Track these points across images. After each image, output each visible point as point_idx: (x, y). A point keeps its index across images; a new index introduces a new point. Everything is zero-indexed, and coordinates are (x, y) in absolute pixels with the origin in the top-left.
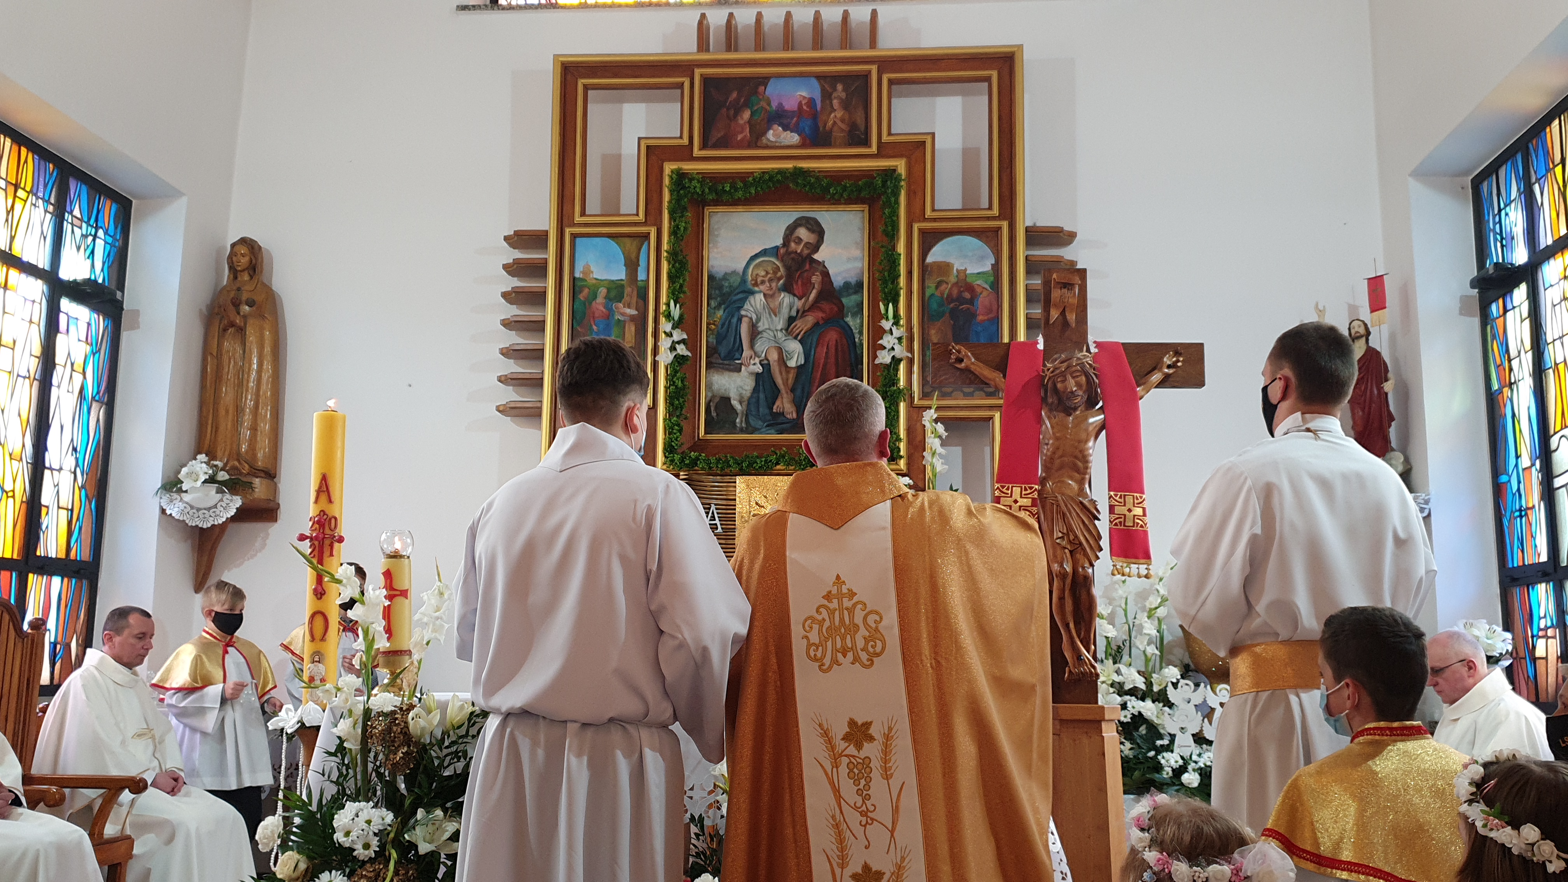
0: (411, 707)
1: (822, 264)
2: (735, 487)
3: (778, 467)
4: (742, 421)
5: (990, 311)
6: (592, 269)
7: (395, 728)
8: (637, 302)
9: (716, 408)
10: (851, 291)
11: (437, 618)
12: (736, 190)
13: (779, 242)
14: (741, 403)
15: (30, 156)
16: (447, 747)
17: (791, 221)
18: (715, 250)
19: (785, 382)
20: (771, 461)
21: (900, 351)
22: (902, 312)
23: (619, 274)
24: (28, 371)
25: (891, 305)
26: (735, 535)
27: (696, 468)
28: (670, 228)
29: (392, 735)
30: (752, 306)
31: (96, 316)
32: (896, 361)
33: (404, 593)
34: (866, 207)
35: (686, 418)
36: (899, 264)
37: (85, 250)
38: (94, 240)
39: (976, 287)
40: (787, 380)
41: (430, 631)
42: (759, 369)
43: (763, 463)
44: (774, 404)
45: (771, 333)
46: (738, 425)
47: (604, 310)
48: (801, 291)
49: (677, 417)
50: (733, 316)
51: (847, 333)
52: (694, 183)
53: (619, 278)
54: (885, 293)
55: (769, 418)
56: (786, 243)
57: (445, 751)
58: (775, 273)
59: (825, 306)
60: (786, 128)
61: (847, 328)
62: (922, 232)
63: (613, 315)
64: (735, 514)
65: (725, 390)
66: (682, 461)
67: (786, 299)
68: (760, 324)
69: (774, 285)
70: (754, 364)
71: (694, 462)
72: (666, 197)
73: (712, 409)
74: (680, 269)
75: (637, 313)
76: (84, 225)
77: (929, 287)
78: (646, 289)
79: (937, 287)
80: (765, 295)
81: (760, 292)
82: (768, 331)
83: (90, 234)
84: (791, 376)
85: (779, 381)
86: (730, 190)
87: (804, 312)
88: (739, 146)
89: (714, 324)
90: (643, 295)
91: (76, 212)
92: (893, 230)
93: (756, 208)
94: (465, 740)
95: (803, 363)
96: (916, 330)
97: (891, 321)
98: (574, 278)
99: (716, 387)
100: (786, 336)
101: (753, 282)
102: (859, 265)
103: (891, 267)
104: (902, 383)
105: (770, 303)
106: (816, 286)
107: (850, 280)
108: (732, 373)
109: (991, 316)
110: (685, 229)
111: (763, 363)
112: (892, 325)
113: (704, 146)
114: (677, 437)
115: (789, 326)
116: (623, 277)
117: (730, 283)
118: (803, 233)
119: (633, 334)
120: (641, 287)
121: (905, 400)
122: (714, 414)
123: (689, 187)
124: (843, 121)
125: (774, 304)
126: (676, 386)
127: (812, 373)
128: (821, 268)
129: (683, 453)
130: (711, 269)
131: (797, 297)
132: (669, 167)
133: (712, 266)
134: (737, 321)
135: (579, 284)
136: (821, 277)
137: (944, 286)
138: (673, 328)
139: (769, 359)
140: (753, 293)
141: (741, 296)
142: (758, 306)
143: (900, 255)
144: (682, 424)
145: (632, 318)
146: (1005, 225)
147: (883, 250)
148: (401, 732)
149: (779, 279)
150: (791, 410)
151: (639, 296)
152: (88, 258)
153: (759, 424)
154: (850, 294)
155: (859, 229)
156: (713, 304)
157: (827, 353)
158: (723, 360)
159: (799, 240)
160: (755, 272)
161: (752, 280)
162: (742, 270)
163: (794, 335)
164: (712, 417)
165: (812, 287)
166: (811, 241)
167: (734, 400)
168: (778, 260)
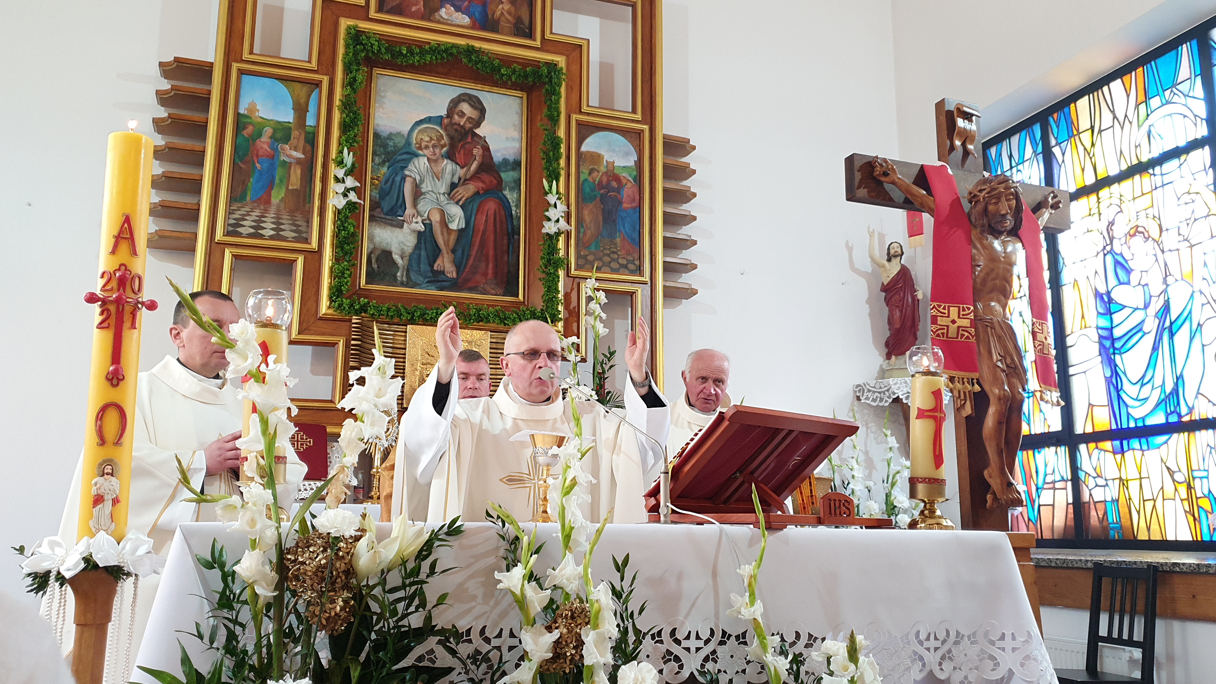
1: (483, 139)
4: (403, 276)
5: (634, 200)
6: (258, 108)
8: (304, 146)
9: (377, 260)
10: (509, 167)
12: (412, 55)
13: (444, 113)
14: (402, 258)
17: (455, 95)
18: (381, 110)
19: (446, 244)
21: (563, 224)
22: (562, 190)
23: (287, 116)
25: (554, 182)
28: (344, 79)
30: (416, 168)
32: (558, 233)
34: (524, 94)
36: (561, 148)
39: (622, 178)
40: (449, 241)
42: (421, 227)
44: (435, 262)
45: (434, 196)
46: (399, 279)
47: (269, 150)
48: (463, 160)
50: (396, 175)
51: (504, 204)
52: (371, 42)
53: (287, 121)
54: (548, 169)
55: (430, 274)
56: (450, 115)
58: (438, 140)
59: (485, 176)
60: (458, 9)
61: (505, 200)
62: (579, 123)
63: (278, 157)
65: (387, 244)
66: (351, 306)
67: (448, 166)
68: (424, 186)
69: (437, 151)
70: (417, 223)
73: (373, 260)
75: (303, 156)
77: (584, 173)
78: (315, 135)
79: (590, 174)
80: (428, 159)
81: (425, 156)
82: (431, 193)
84: (453, 237)
85: (440, 241)
87: (466, 180)
88: (413, 16)
90: (311, 140)
93: (423, 77)
95: (464, 227)
97: (556, 197)
98: (239, 114)
99: (377, 240)
100: (448, 200)
101: (417, 146)
102: (517, 145)
103: (555, 149)
104: (562, 253)
105: (433, 168)
106: (477, 158)
107: (508, 157)
108: (394, 229)
109: (634, 205)
111: (425, 222)
112: (556, 200)
113: (380, 10)
114: (348, 282)
115: (451, 191)
116: (291, 121)
117: (394, 143)
118: (465, 107)
119: (299, 176)
120: (309, 133)
121: (564, 269)
122: (375, 266)
123: (366, 44)
124: (510, 13)
125: (438, 168)
126: (348, 231)
127: (472, 237)
128: (482, 142)
130: (376, 127)
131: (459, 165)
132: (345, 23)
133: (378, 125)
134: (401, 181)
136: (481, 151)
137: (595, 174)
138: (346, 174)
139: (432, 219)
140: (417, 156)
141: (405, 156)
142: (422, 169)
143: (561, 139)
145: (299, 161)
146: (646, 127)
147: (546, 132)
149: (443, 146)
150: (452, 269)
151: (307, 140)
153: (420, 279)
154: (509, 171)
155: (517, 113)
156: (377, 160)
157: (486, 221)
158: (385, 214)
159: (462, 114)
160: (420, 137)
161: (417, 143)
162: (407, 133)
163: (456, 200)
164: (373, 268)
165: (473, 158)
166: (473, 117)
167: (395, 254)
168: (442, 129)
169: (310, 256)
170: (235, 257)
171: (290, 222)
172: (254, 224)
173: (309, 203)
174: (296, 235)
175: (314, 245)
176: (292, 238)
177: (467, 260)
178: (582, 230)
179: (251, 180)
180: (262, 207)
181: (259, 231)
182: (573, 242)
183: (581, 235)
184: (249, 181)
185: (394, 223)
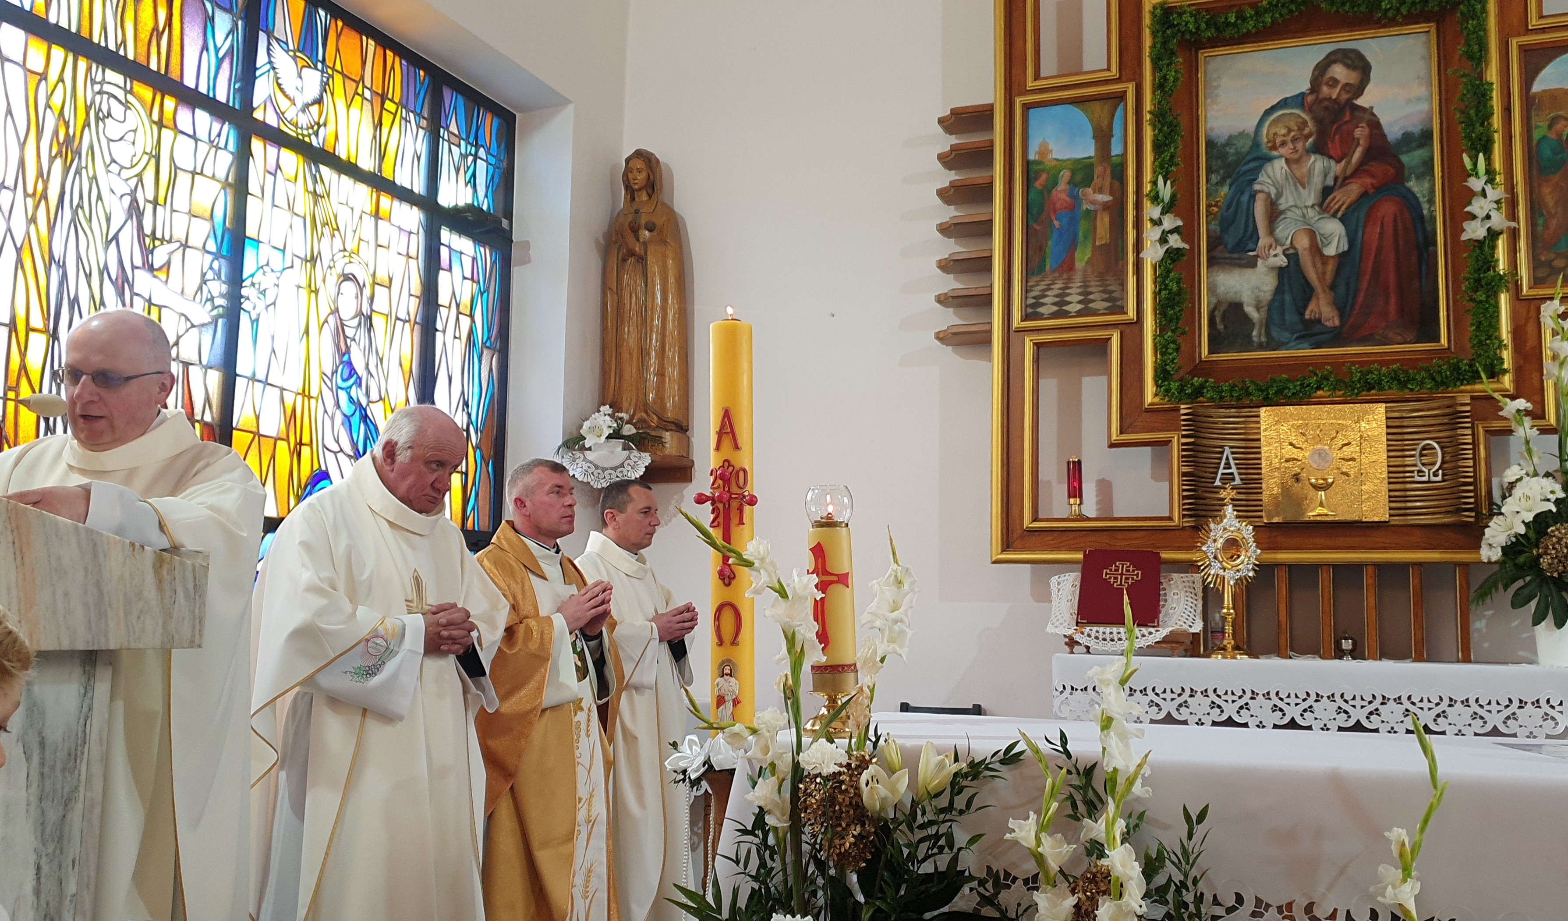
0: (864, 764)
1: (1369, 111)
2: (1258, 422)
3: (1319, 393)
4: (1260, 335)
6: (1051, 146)
7: (840, 797)
8: (1111, 183)
9: (1224, 318)
10: (1414, 145)
11: (896, 621)
12: (1244, 19)
13: (1305, 87)
14: (1258, 308)
15: (397, 59)
16: (922, 827)
17: (1321, 56)
18: (1215, 107)
19: (1321, 278)
20: (1309, 385)
21: (1498, 220)
22: (1498, 165)
23: (1086, 149)
24: (408, 314)
25: (1481, 155)
26: (1261, 488)
27: (1201, 399)
28: (1154, 80)
29: (837, 808)
30: (1269, 177)
31: (482, 249)
32: (1493, 234)
33: (843, 579)
34: (1432, 27)
35: (1183, 333)
36: (1491, 98)
37: (465, 173)
38: (475, 161)
40: (1324, 273)
41: (885, 640)
42: (1282, 261)
43: (1298, 388)
44: (1305, 307)
45: (1298, 212)
46: (1255, 339)
47: (1068, 199)
48: (1339, 151)
49: (1173, 331)
50: (1242, 193)
51: (1410, 203)
52: (1185, 17)
53: (1087, 156)
54: (1470, 138)
55: (1300, 327)
56: (1314, 88)
57: (919, 834)
58: (1300, 129)
59: (1376, 167)
61: (1411, 197)
62: (1524, 50)
63: (1080, 205)
64: (1260, 459)
65: (1236, 293)
66: (1181, 390)
67: (1317, 164)
68: (1282, 200)
69: (1299, 145)
70: (1276, 255)
71: (1199, 392)
72: (1147, 41)
73: (1218, 320)
74: (1169, 134)
75: (1111, 198)
76: (463, 143)
77: (1537, 127)
78: (1123, 166)
79: (1550, 127)
80: (1286, 160)
81: (1281, 156)
82: (1293, 209)
83: (471, 154)
84: (1331, 267)
85: (1312, 275)
86: (1235, 22)
87: (1345, 178)
89: (1215, 206)
91: (453, 128)
92: (1480, 51)
93: (1270, 45)
94: (948, 817)
95: (1346, 249)
96: (1520, 189)
97: (1484, 178)
98: (1028, 162)
99: (1221, 290)
100: (1319, 213)
101: (1269, 145)
102: (1424, 107)
103: (1479, 102)
104: (1502, 266)
105: (1295, 171)
106: (1361, 142)
107: (1410, 129)
108: (1243, 270)
110: (1176, 80)
111: (1288, 252)
112: (1485, 184)
114: (1174, 359)
115: (1324, 199)
116: (1092, 154)
117: (1236, 149)
118: (1339, 72)
119: (1107, 225)
120: (1116, 166)
121: (1508, 291)
122: (1220, 327)
123: (1178, 24)
125: (1301, 171)
126: (1170, 290)
127: (1360, 261)
128: (1367, 116)
129: (1181, 380)
130: (1209, 133)
131: (1334, 159)
132: (1150, 2)
133: (1212, 129)
134: (1249, 201)
135: (1035, 168)
136: (1367, 131)
137: (1560, 125)
138: (1163, 213)
139: (1297, 246)
140: (1269, 159)
141: (1252, 165)
142: (1278, 176)
143: (1492, 84)
144: (1180, 340)
145: (1106, 206)
147: (1464, 80)
148: (851, 803)
149: (1307, 137)
150: (1332, 314)
151: (1114, 176)
152: (469, 181)
153: (1285, 336)
154: (1414, 149)
155: (1423, 57)
156: (1214, 178)
157: (1381, 234)
158: (1232, 252)
159: (1334, 82)
160: (1272, 131)
161: (1269, 142)
162: (1253, 129)
163: (1332, 211)
164: (1219, 331)
165: (1355, 143)
166: (1352, 82)
167: (1248, 306)
168: (1304, 111)
169: (1128, 330)
170: (1038, 346)
171: (1101, 289)
172: (1057, 299)
173: (1123, 259)
174: (1109, 304)
175: (1131, 314)
176: (1105, 309)
177: (1355, 296)
178: (1540, 221)
179: (1050, 243)
180: (1065, 276)
181: (1064, 308)
182: (1522, 244)
183: (1540, 228)
184: (1047, 244)
185: (1244, 262)
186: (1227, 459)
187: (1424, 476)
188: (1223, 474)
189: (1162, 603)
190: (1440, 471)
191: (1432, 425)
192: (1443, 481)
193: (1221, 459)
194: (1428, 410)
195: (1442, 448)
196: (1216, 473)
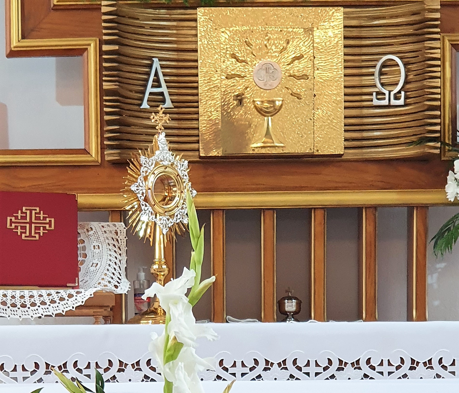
2: (195, 28)
26: (197, 113)
64: (196, 75)
186: (156, 74)
187: (384, 99)
188: (151, 94)
189: (80, 259)
190: (403, 93)
191: (395, 37)
192: (406, 105)
193: (149, 74)
194: (391, 17)
195: (405, 65)
196: (143, 93)
